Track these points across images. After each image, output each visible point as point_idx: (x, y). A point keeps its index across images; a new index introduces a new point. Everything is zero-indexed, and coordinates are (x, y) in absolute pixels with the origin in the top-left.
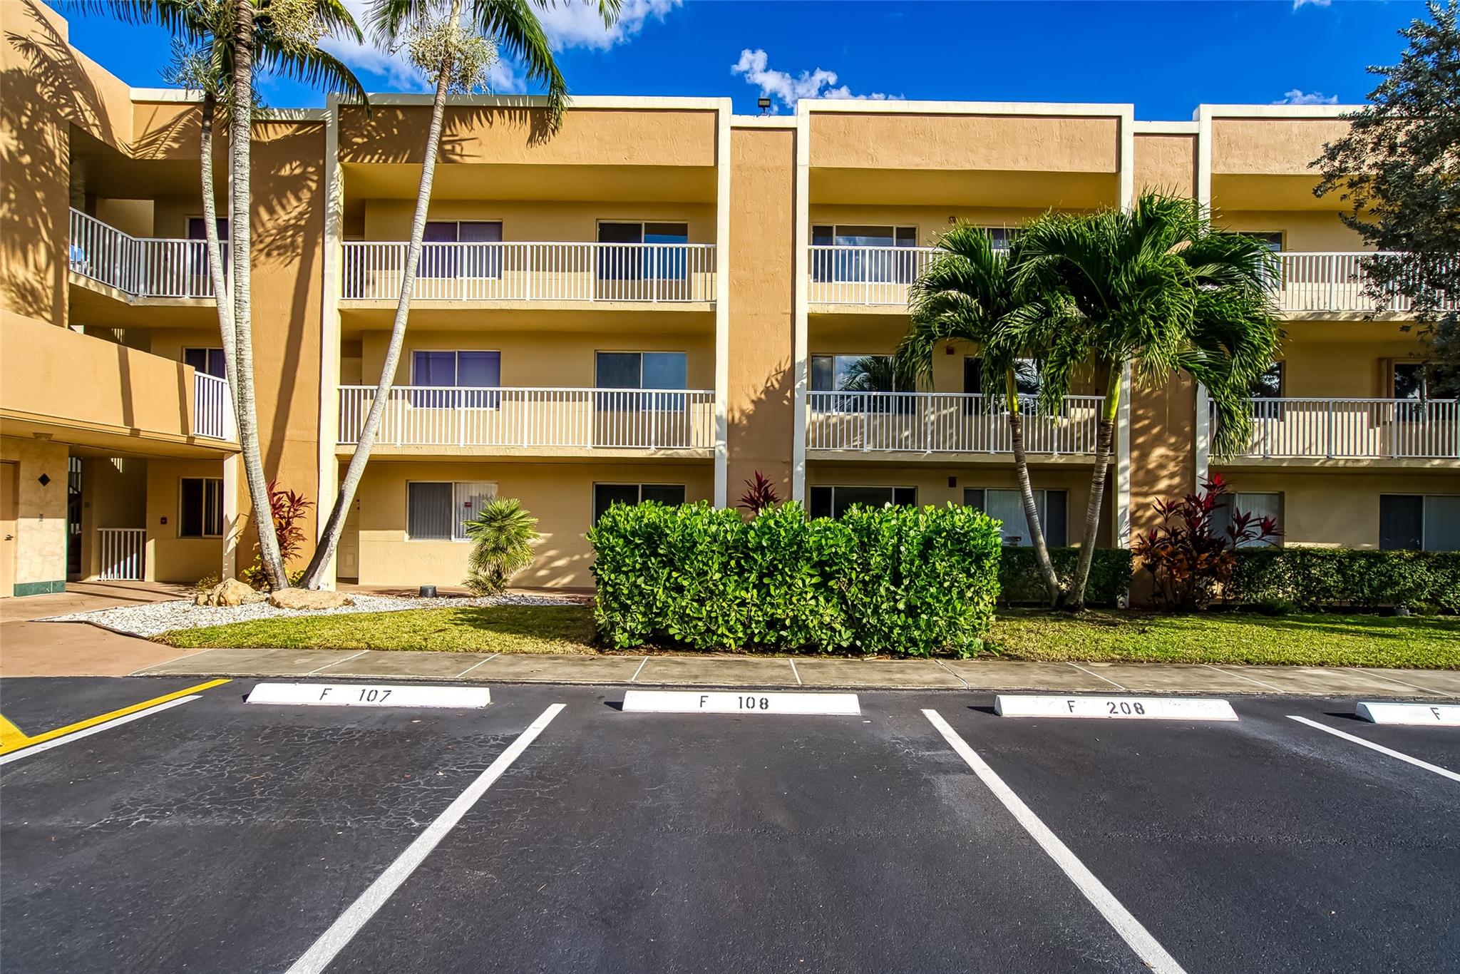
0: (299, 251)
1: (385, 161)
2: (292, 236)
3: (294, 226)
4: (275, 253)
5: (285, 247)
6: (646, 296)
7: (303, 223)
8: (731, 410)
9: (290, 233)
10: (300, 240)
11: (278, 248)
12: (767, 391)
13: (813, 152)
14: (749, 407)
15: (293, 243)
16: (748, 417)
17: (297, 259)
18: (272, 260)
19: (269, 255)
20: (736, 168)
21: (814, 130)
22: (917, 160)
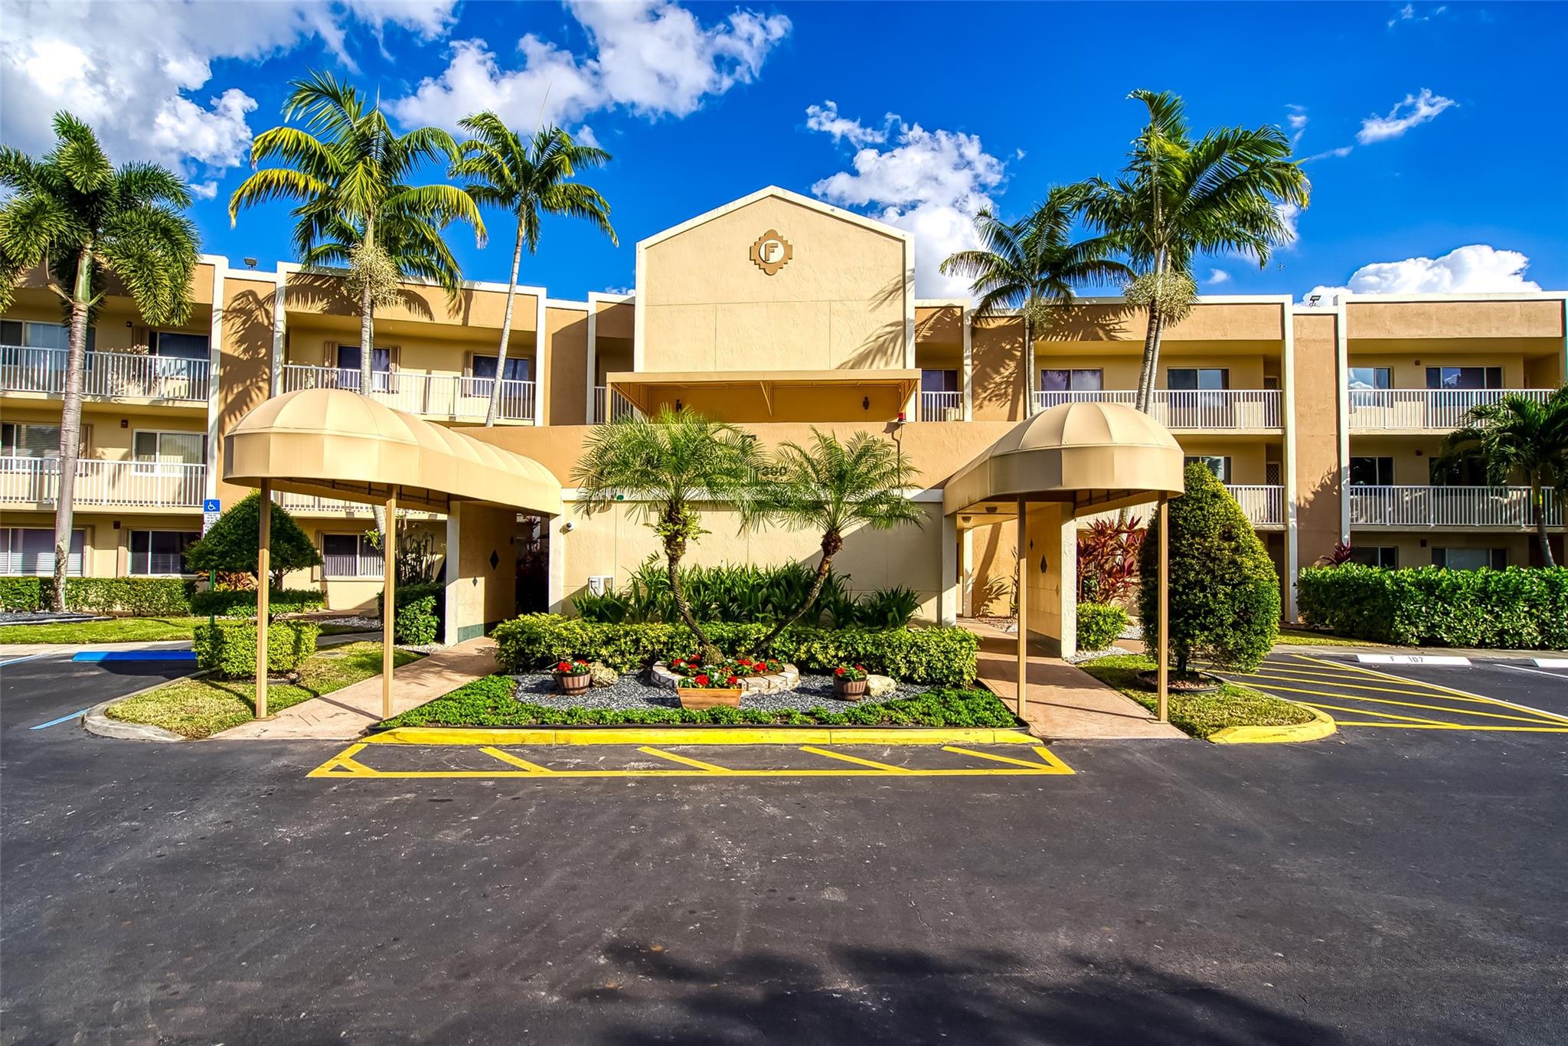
0: (1010, 397)
1: (1066, 340)
2: (1005, 388)
3: (1007, 381)
4: (994, 399)
5: (1001, 395)
6: (1193, 424)
7: (1012, 379)
8: (1298, 498)
9: (1004, 386)
10: (1010, 390)
11: (996, 396)
12: (1322, 486)
13: (1349, 329)
14: (1311, 496)
15: (1005, 392)
16: (1310, 503)
17: (1009, 403)
18: (992, 403)
19: (990, 400)
20: (1297, 340)
21: (1349, 314)
22: (1420, 332)
